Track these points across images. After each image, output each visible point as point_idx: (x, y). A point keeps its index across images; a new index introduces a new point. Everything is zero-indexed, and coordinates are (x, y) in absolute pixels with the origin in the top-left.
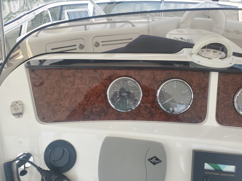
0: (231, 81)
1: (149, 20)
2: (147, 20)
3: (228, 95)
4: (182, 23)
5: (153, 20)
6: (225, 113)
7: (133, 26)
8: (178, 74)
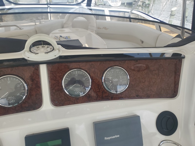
0: (57, 70)
1: (36, 23)
2: (34, 24)
3: (57, 82)
4: (65, 24)
5: (40, 23)
6: (57, 96)
7: (20, 29)
8: (10, 70)
